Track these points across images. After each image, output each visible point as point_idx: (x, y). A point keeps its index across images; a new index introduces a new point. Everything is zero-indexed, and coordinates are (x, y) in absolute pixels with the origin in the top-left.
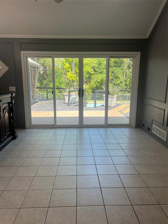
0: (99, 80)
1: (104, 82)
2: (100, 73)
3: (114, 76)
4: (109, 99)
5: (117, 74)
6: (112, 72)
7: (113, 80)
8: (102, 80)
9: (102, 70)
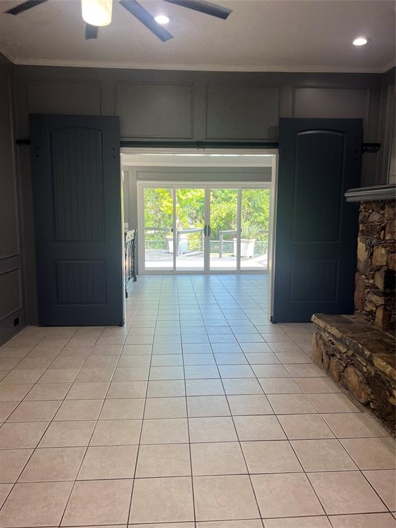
0: (224, 214)
1: (234, 218)
2: (224, 200)
3: (254, 207)
4: (242, 244)
5: (259, 202)
6: (249, 199)
7: (250, 214)
8: (229, 215)
9: (230, 195)
